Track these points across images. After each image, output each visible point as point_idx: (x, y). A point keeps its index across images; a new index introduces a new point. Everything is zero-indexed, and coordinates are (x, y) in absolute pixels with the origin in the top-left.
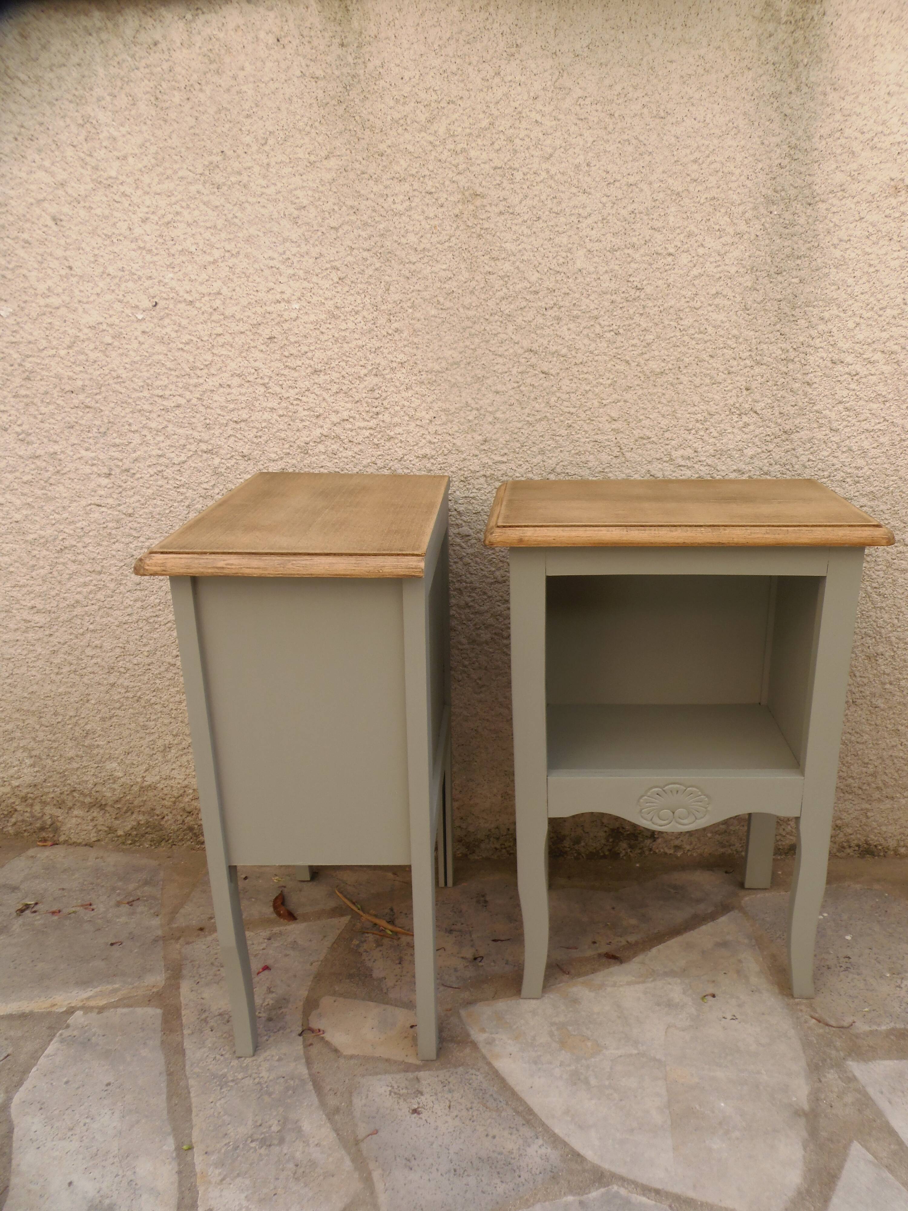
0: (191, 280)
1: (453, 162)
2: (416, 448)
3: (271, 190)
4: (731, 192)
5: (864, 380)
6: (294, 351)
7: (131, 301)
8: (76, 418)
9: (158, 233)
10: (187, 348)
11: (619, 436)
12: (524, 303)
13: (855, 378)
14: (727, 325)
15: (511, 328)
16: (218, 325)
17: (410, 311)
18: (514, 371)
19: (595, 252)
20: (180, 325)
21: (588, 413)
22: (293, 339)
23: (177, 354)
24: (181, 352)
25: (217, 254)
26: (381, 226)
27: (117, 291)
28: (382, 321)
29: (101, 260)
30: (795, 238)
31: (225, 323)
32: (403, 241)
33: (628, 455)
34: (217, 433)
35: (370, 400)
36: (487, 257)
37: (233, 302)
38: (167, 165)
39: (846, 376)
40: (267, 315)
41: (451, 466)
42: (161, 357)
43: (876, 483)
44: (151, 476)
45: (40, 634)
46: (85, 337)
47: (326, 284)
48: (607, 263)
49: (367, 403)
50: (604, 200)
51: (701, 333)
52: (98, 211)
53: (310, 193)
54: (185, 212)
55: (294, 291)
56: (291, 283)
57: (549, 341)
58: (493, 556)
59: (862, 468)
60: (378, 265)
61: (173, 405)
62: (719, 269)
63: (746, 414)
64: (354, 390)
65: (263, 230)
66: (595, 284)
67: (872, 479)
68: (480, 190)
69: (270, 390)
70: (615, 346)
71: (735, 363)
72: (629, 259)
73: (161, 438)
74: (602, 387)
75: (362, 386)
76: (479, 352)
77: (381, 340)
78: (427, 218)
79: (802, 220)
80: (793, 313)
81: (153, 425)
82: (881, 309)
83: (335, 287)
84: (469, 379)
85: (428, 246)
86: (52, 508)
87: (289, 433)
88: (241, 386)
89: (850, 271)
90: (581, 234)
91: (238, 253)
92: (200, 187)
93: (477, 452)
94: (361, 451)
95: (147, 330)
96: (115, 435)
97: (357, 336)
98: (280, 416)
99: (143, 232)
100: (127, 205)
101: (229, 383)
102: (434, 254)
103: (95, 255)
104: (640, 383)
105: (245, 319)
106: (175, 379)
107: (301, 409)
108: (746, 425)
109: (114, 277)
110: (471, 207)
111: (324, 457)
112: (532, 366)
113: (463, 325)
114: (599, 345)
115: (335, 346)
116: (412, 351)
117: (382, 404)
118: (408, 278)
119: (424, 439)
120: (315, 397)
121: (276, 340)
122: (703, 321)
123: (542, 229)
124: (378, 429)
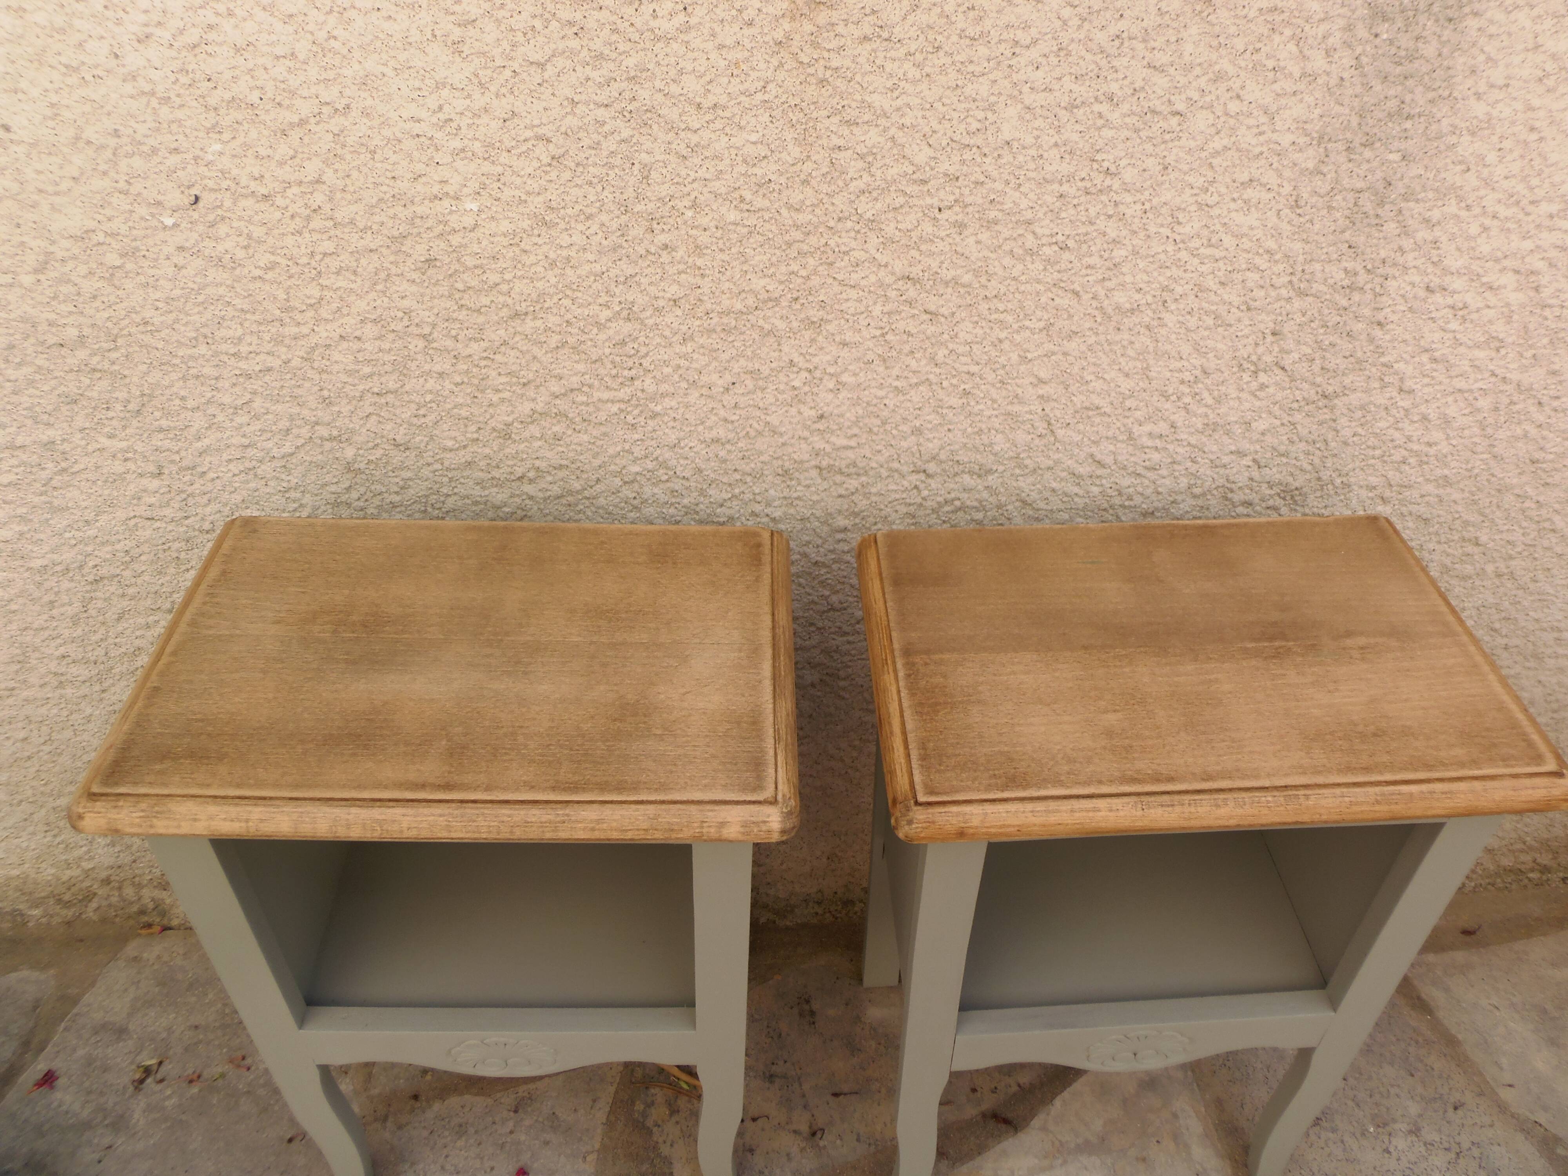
0: (259, 157)
2: (700, 428)
5: (1475, 316)
6: (474, 282)
7: (145, 192)
8: (79, 388)
9: (176, 65)
10: (270, 276)
11: (1049, 406)
12: (901, 200)
13: (1461, 313)
14: (1259, 233)
15: (874, 241)
16: (325, 237)
17: (689, 213)
18: (877, 310)
19: (1038, 110)
20: (249, 237)
21: (1000, 372)
22: (470, 262)
23: (251, 286)
24: (258, 284)
25: (305, 108)
26: (630, 62)
27: (112, 174)
28: (637, 231)
30: (1410, 83)
31: (338, 233)
32: (674, 89)
33: (1060, 433)
34: (346, 409)
35: (618, 359)
36: (835, 120)
37: (349, 196)
39: (1447, 310)
40: (418, 221)
41: (761, 453)
42: (221, 291)
43: (1454, 464)
44: (234, 475)
45: (85, 690)
46: (66, 254)
47: (526, 167)
48: (1058, 129)
49: (613, 362)
50: (1067, 12)
51: (1211, 245)
54: (227, 25)
55: (467, 179)
56: (459, 164)
57: (942, 262)
58: (829, 576)
59: (1436, 444)
60: (626, 133)
61: (258, 368)
62: (1262, 138)
63: (1265, 371)
64: (589, 343)
65: (392, 63)
66: (1032, 166)
67: (1450, 458)
69: (435, 345)
70: (1057, 267)
71: (1262, 293)
72: (1100, 122)
73: (244, 419)
74: (1028, 333)
75: (602, 337)
76: (815, 281)
77: (635, 262)
78: (721, 47)
79: (1429, 50)
80: (1380, 211)
81: (227, 399)
82: (1532, 203)
83: (546, 172)
84: (795, 324)
85: (723, 99)
86: (65, 523)
87: (476, 410)
88: (380, 338)
89: (1495, 139)
90: (1015, 77)
91: (348, 107)
93: (806, 434)
94: (605, 434)
95: (187, 245)
96: (157, 414)
97: (591, 257)
98: (457, 384)
99: (144, 62)
101: (358, 333)
102: (734, 115)
103: (52, 105)
104: (1095, 326)
105: (375, 227)
106: (255, 328)
107: (494, 374)
108: (1263, 387)
109: (103, 147)
110: (808, 27)
111: (539, 443)
112: (910, 303)
113: (787, 237)
114: (1030, 266)
115: (550, 272)
116: (692, 280)
117: (641, 364)
118: (685, 157)
119: (716, 414)
120: (518, 354)
121: (438, 264)
122: (1218, 227)
123: (943, 69)
124: (634, 402)
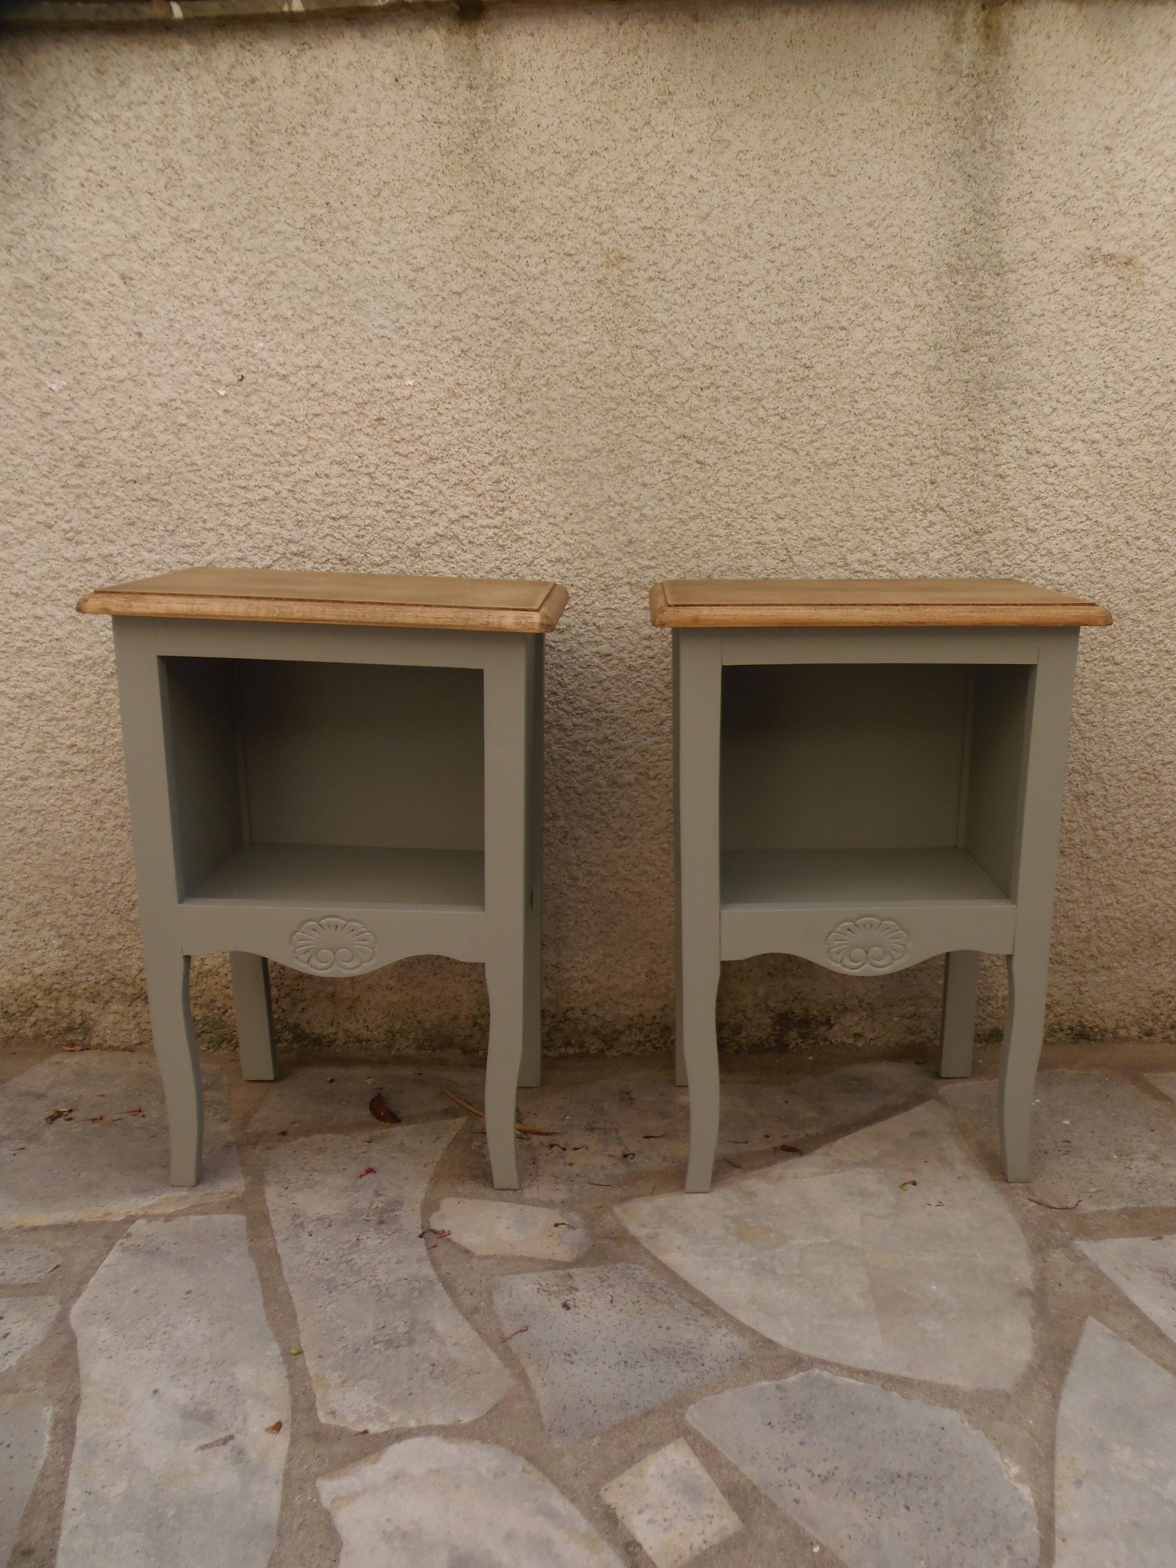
0: (285, 351)
1: (597, 221)
2: (548, 550)
3: (384, 249)
4: (910, 259)
5: (1063, 473)
6: (406, 435)
7: (212, 374)
8: (139, 513)
9: (248, 295)
10: (278, 430)
11: (787, 536)
12: (676, 382)
13: (1054, 470)
14: (908, 409)
15: (661, 410)
16: (316, 403)
17: (544, 389)
18: (665, 460)
19: (758, 326)
20: (270, 403)
21: (750, 509)
22: (405, 421)
23: (265, 437)
24: (270, 436)
25: (317, 320)
26: (512, 292)
27: (195, 363)
28: (511, 401)
29: (177, 325)
30: (983, 312)
31: (325, 401)
32: (537, 309)
33: (796, 558)
34: (311, 532)
35: (495, 494)
36: (634, 329)
37: (335, 376)
38: (261, 217)
39: (1044, 468)
40: (376, 392)
41: (589, 571)
42: (246, 441)
46: (154, 416)
47: (446, 357)
48: (771, 337)
49: (491, 496)
50: (768, 265)
51: (879, 417)
52: (177, 269)
53: (430, 252)
54: (281, 272)
55: (408, 365)
56: (405, 355)
57: (705, 426)
58: (639, 679)
60: (507, 336)
61: (258, 498)
62: (899, 345)
63: (931, 512)
64: (477, 481)
65: (373, 293)
66: (758, 361)
68: (626, 253)
69: (376, 481)
70: (781, 432)
71: (918, 452)
72: (797, 333)
73: (242, 538)
74: (766, 480)
75: (486, 477)
76: (625, 438)
77: (509, 423)
78: (566, 283)
79: (990, 292)
80: (983, 396)
81: (233, 522)
82: (1080, 392)
83: (457, 361)
84: (612, 469)
85: (567, 315)
87: (398, 533)
88: (341, 475)
89: (1044, 349)
90: (742, 304)
91: (343, 320)
92: (300, 243)
93: (620, 555)
94: (483, 553)
95: (231, 409)
97: (481, 418)
98: (388, 512)
99: (228, 294)
100: (211, 263)
101: (327, 472)
102: (573, 325)
103: (171, 320)
104: (810, 475)
105: (348, 397)
106: (261, 468)
107: (412, 503)
108: (932, 524)
109: (193, 346)
110: (617, 272)
111: (438, 560)
112: (686, 454)
113: (606, 406)
114: (763, 431)
115: (455, 429)
116: (545, 436)
117: (510, 498)
118: (542, 351)
119: (559, 539)
120: (430, 489)
121: (385, 422)
122: (881, 404)
123: (698, 299)
124: (504, 528)
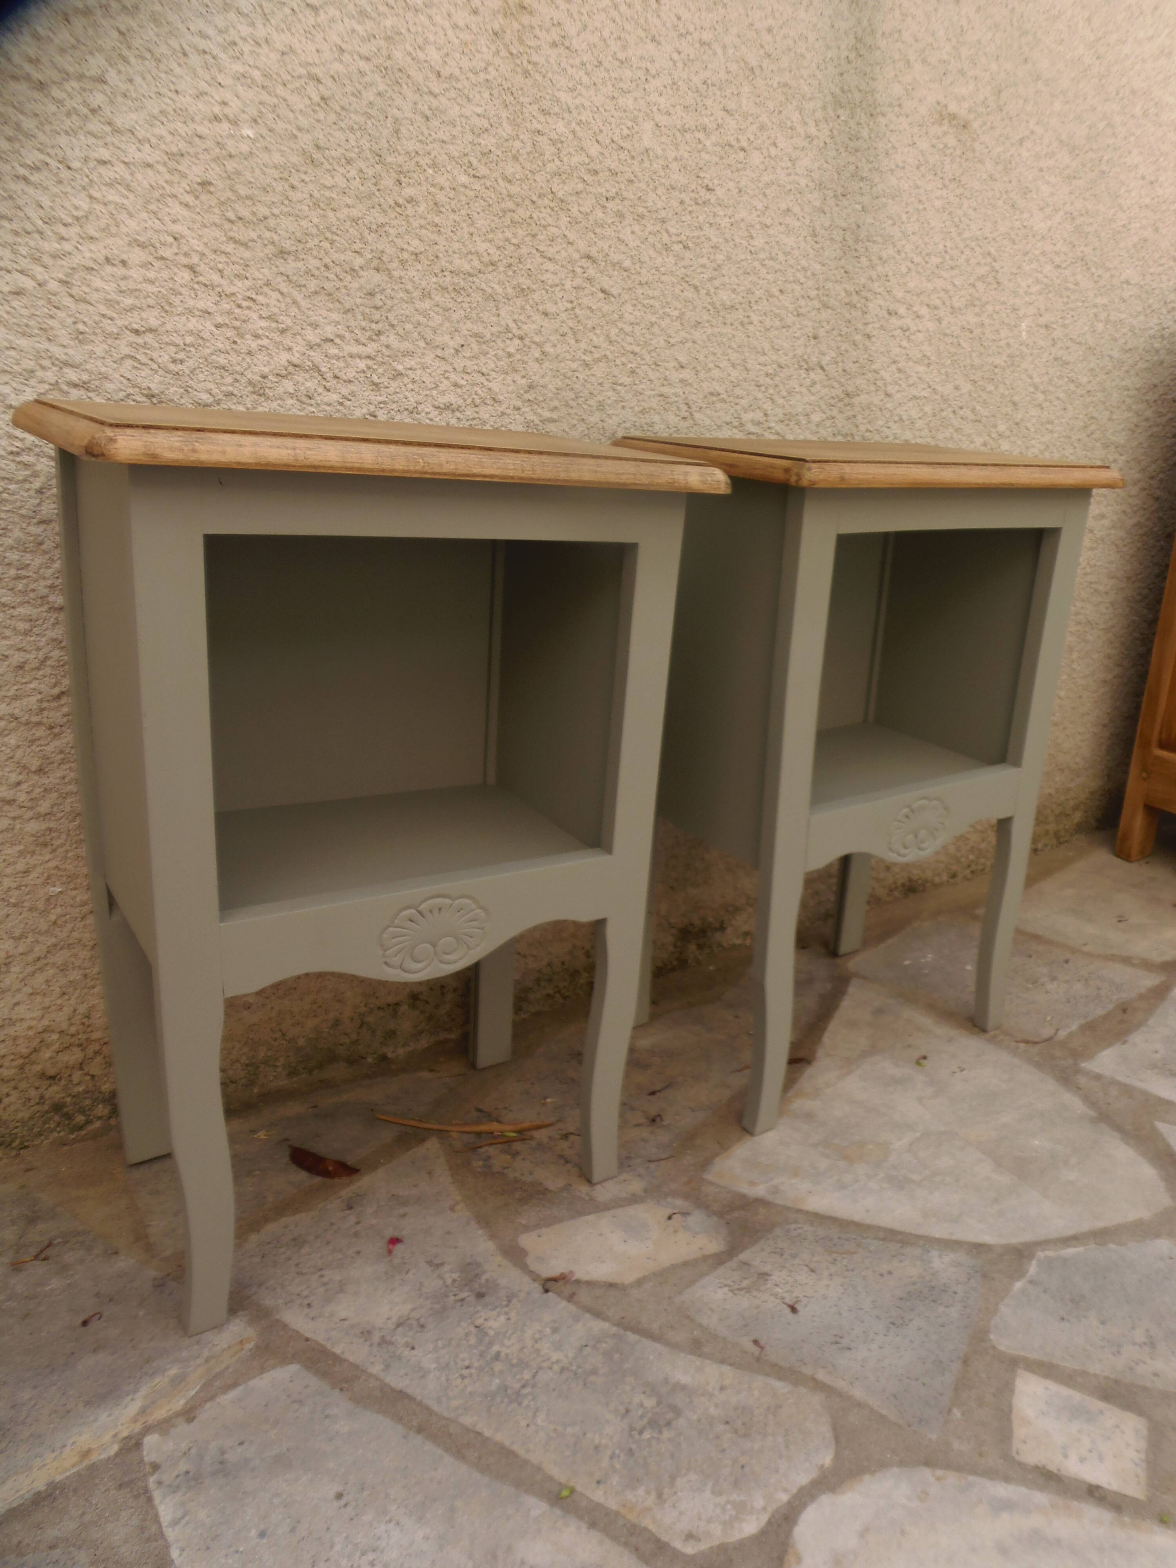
2: (434, 393)
4: (802, 81)
6: (245, 213)
11: (688, 389)
12: (581, 186)
14: (796, 253)
15: (564, 219)
17: (430, 171)
18: (568, 284)
19: (663, 130)
21: (654, 354)
22: (243, 191)
26: (387, 23)
28: (388, 181)
30: (859, 154)
32: (421, 55)
33: (697, 415)
34: (99, 350)
35: (367, 310)
36: (535, 107)
40: (197, 140)
47: (299, 103)
48: (676, 146)
49: (363, 314)
50: (675, 56)
51: (771, 259)
55: (245, 105)
56: (239, 89)
57: (610, 247)
60: (382, 87)
62: (790, 178)
63: (813, 370)
64: (344, 291)
66: (663, 173)
69: (201, 279)
70: (683, 263)
71: (804, 303)
72: (700, 146)
74: (667, 320)
75: (355, 285)
76: (524, 250)
77: (385, 212)
78: (455, 26)
79: (865, 134)
80: (857, 247)
83: (315, 111)
84: (510, 290)
85: (456, 72)
87: (233, 358)
88: (147, 265)
90: (648, 99)
93: (519, 404)
94: (352, 394)
97: (349, 201)
98: (218, 326)
101: (124, 257)
102: (464, 88)
104: (710, 318)
105: (153, 140)
107: (254, 316)
108: (813, 383)
110: (516, 25)
112: (590, 280)
113: (503, 205)
114: (666, 260)
115: (313, 213)
117: (387, 318)
119: (447, 378)
120: (280, 297)
121: (212, 189)
122: (774, 244)
123: (604, 82)
124: (379, 359)
